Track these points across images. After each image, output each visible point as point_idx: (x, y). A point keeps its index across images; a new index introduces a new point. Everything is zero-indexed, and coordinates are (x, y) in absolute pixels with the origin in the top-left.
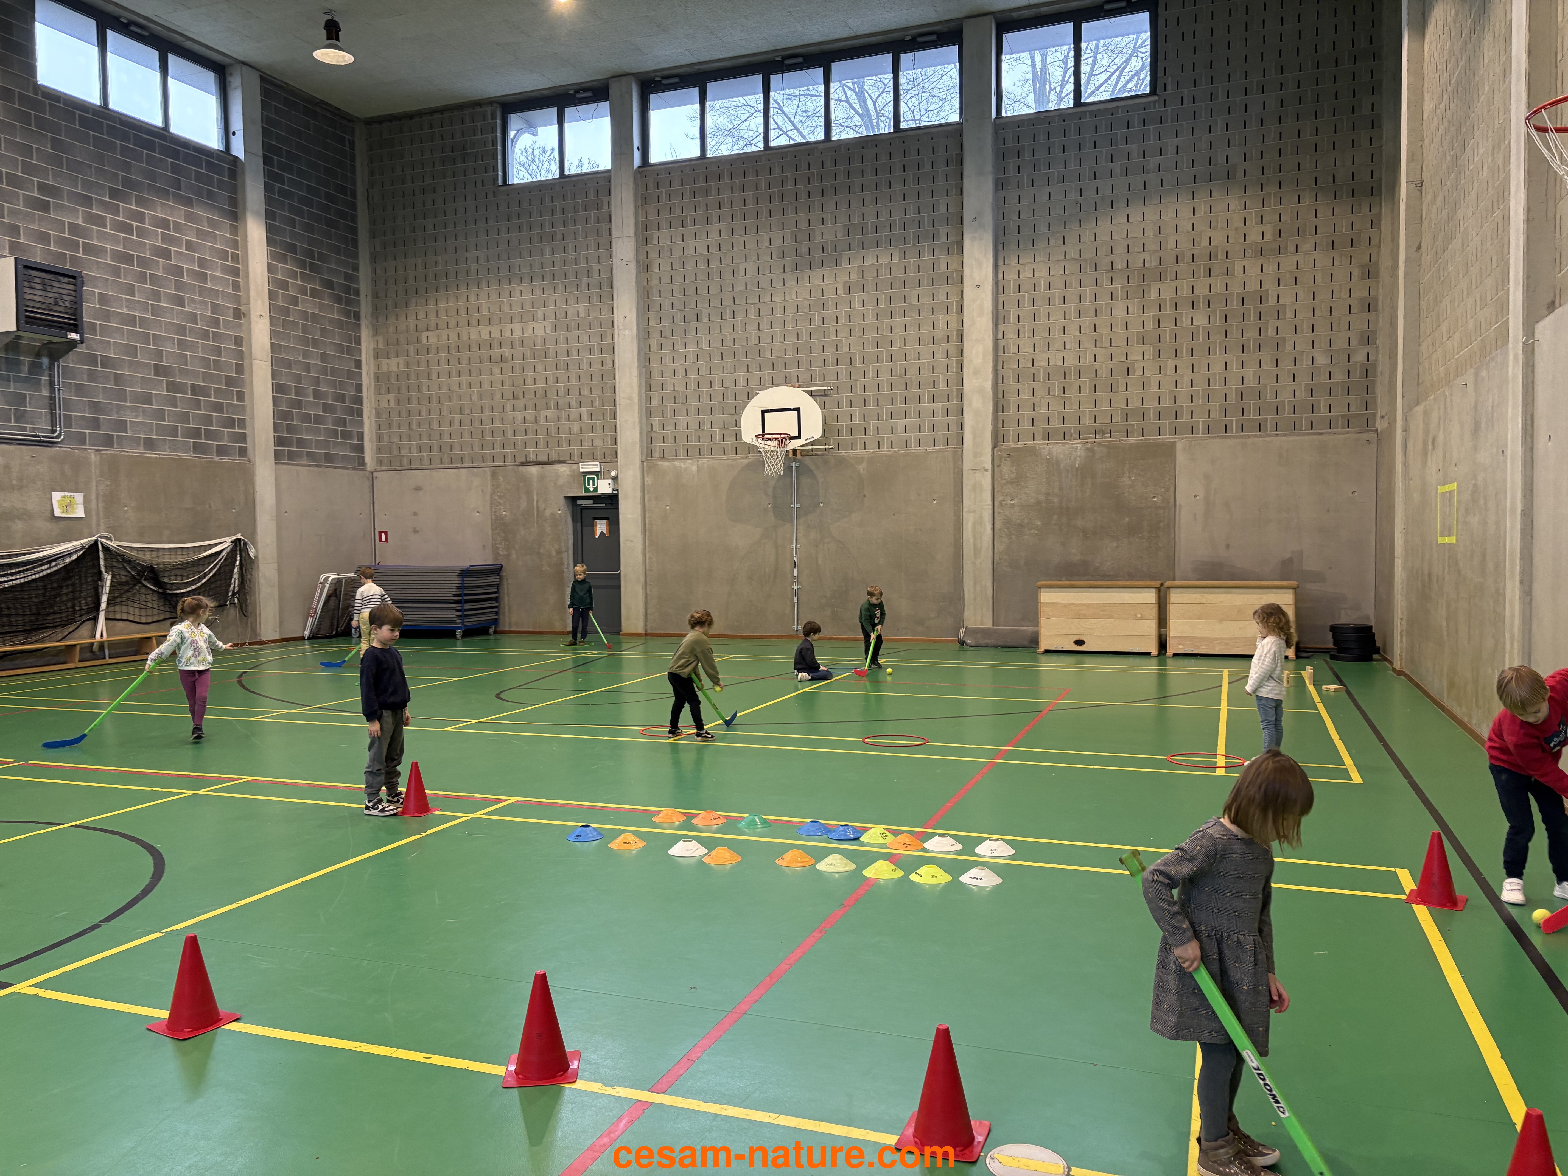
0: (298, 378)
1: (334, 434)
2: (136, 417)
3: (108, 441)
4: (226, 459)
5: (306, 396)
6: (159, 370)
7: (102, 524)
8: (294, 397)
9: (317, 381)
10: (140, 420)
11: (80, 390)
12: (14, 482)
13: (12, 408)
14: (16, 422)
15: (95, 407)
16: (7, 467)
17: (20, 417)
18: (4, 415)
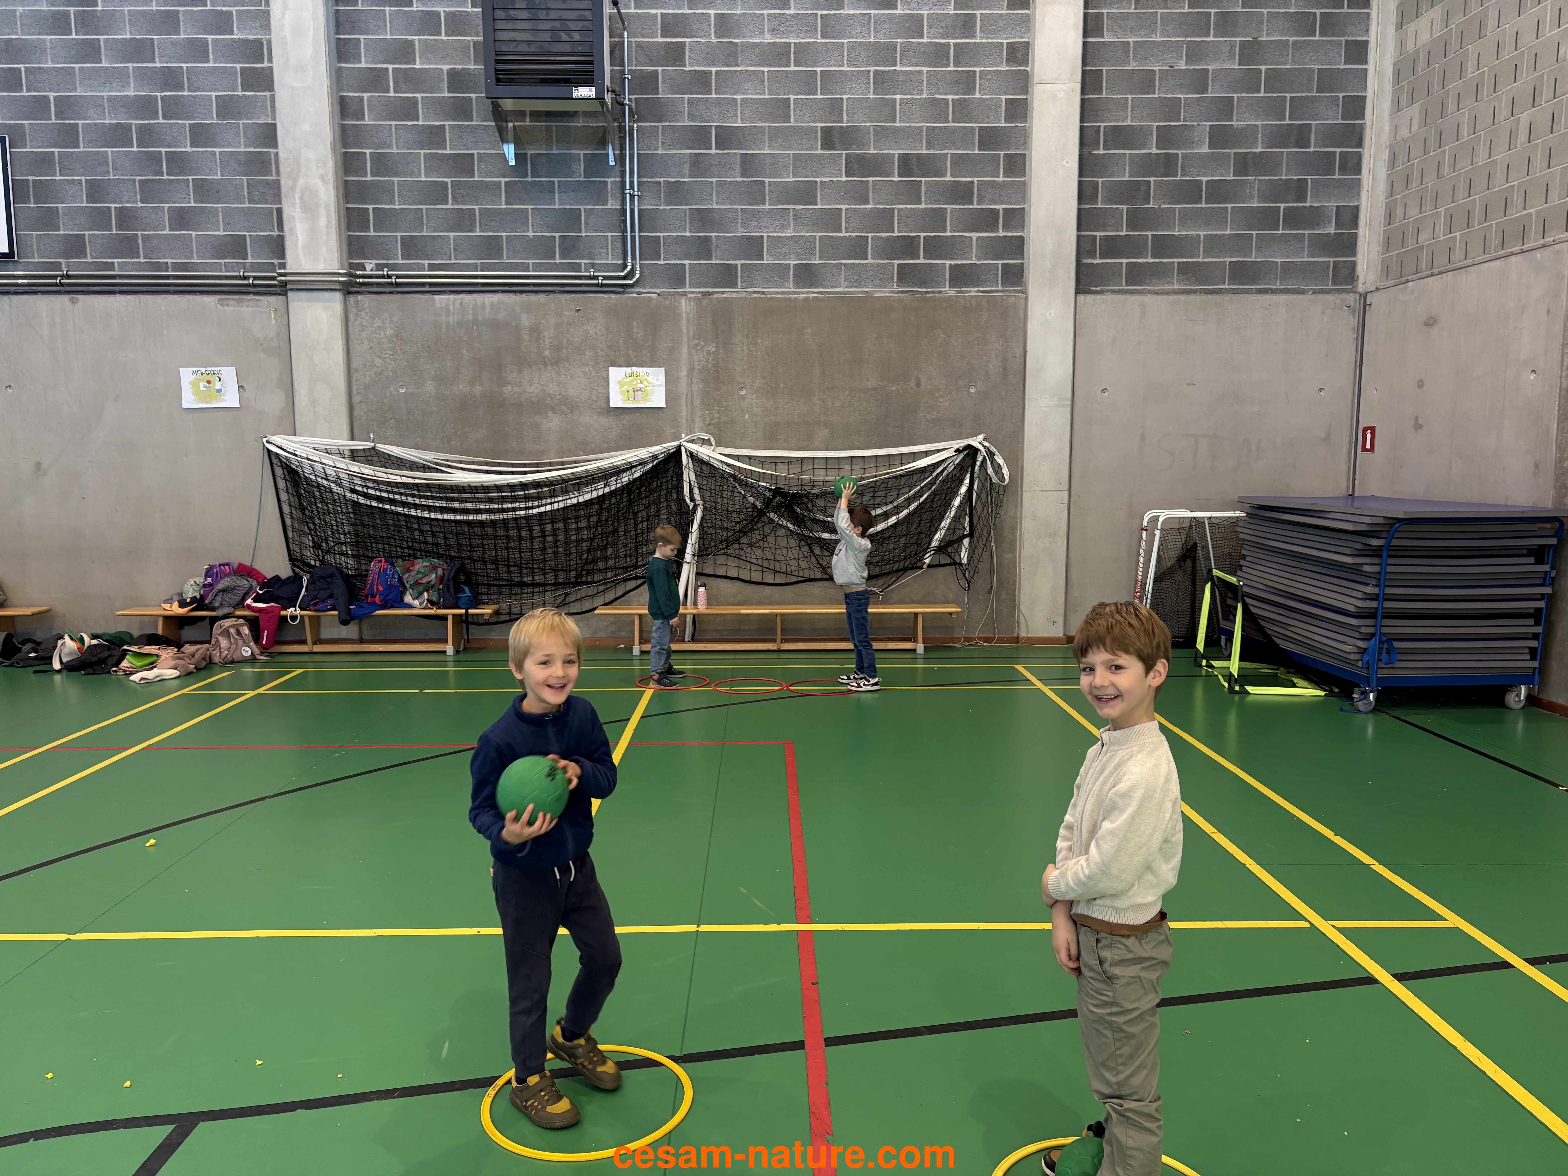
0: (1171, 108)
1: (1268, 218)
2: (783, 228)
3: (727, 275)
4: (973, 291)
5: (1191, 143)
6: (829, 138)
7: (695, 418)
8: (1154, 151)
9: (1225, 107)
10: (789, 233)
11: (676, 192)
12: (547, 353)
13: (557, 235)
14: (563, 256)
15: (703, 219)
16: (536, 330)
17: (570, 248)
18: (543, 248)
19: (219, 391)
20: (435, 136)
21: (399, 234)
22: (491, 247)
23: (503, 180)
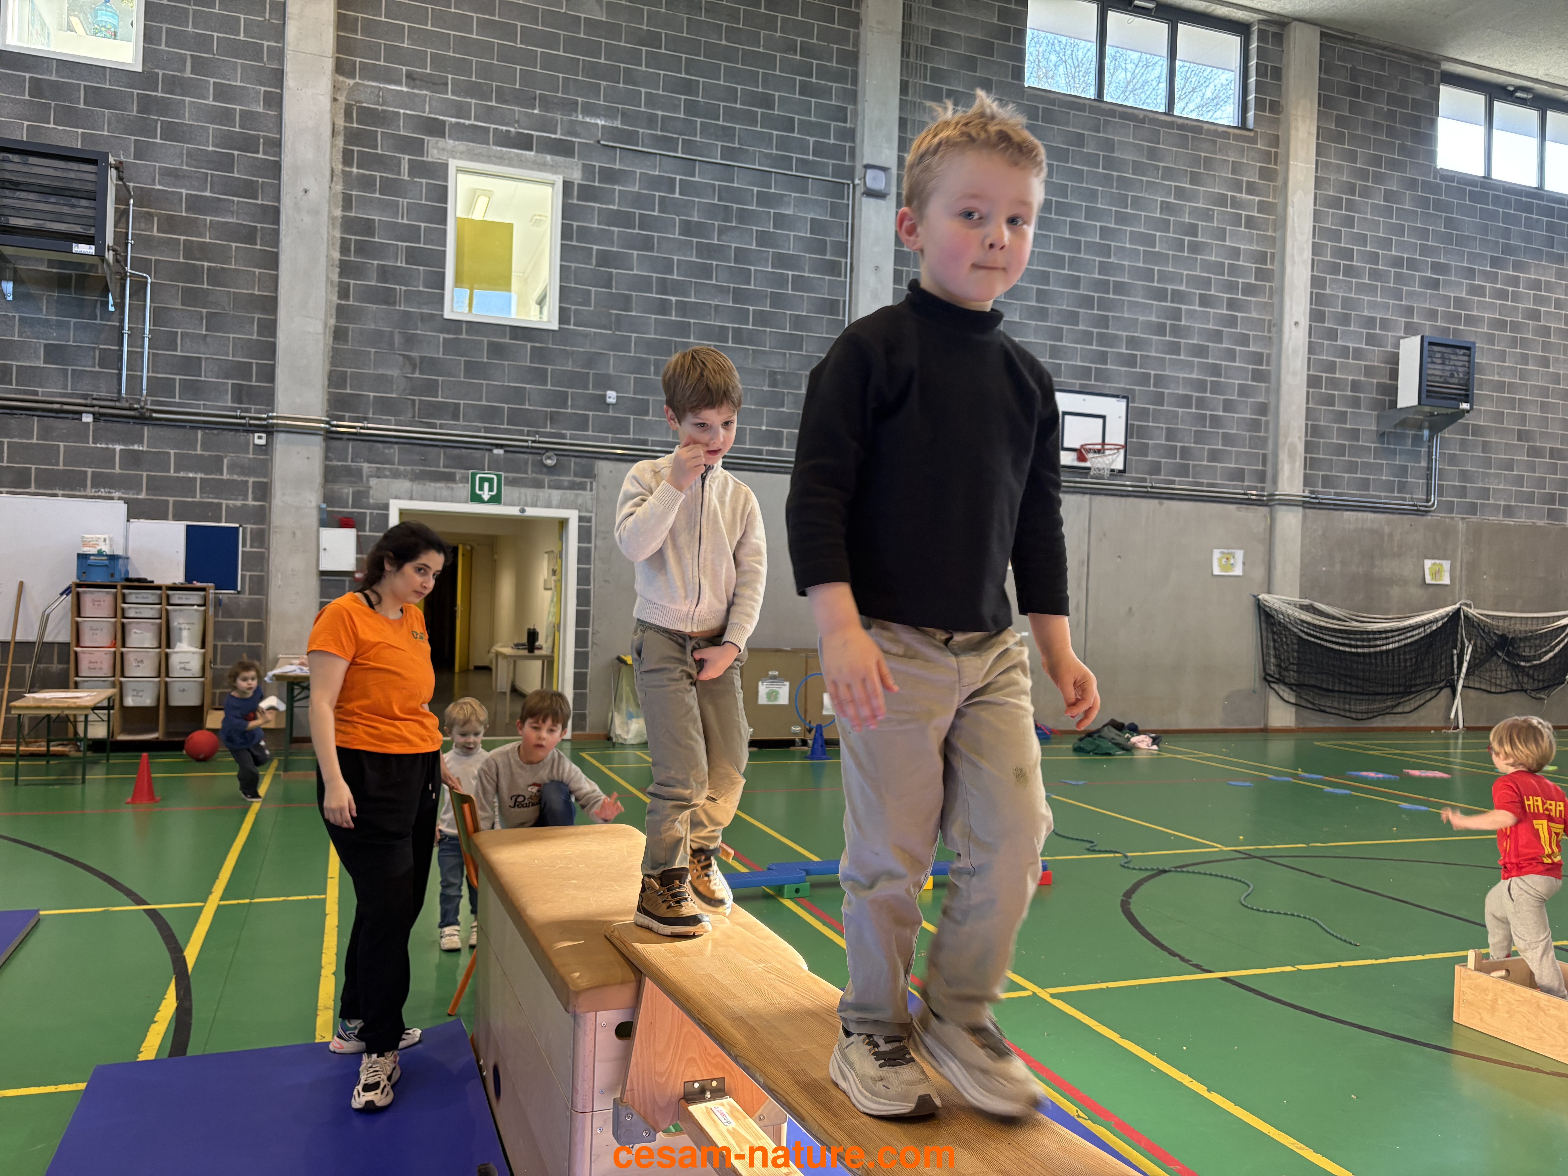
2: (1499, 483)
3: (1473, 509)
6: (1521, 435)
7: (1463, 591)
10: (1501, 487)
11: (1453, 459)
12: (1395, 549)
13: (1396, 479)
14: (1399, 492)
15: (1465, 476)
16: (1391, 535)
17: (1402, 487)
18: (1389, 487)
19: (1232, 564)
20: (1341, 417)
21: (1321, 473)
22: (1365, 484)
23: (1373, 445)
